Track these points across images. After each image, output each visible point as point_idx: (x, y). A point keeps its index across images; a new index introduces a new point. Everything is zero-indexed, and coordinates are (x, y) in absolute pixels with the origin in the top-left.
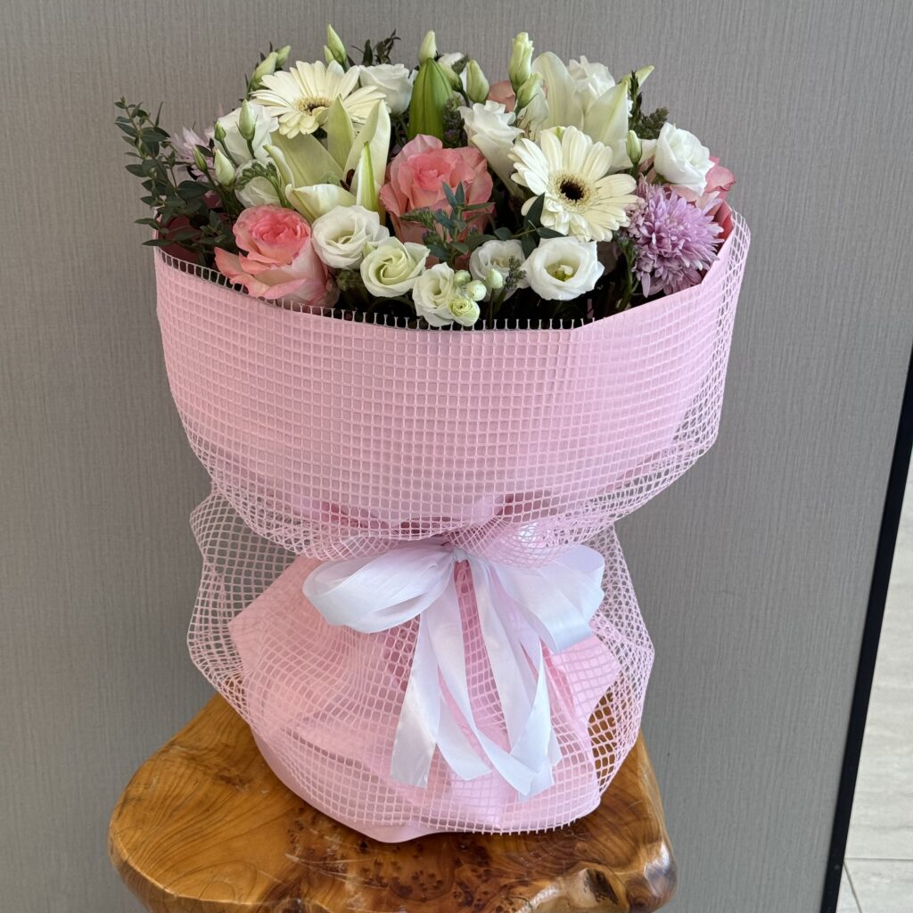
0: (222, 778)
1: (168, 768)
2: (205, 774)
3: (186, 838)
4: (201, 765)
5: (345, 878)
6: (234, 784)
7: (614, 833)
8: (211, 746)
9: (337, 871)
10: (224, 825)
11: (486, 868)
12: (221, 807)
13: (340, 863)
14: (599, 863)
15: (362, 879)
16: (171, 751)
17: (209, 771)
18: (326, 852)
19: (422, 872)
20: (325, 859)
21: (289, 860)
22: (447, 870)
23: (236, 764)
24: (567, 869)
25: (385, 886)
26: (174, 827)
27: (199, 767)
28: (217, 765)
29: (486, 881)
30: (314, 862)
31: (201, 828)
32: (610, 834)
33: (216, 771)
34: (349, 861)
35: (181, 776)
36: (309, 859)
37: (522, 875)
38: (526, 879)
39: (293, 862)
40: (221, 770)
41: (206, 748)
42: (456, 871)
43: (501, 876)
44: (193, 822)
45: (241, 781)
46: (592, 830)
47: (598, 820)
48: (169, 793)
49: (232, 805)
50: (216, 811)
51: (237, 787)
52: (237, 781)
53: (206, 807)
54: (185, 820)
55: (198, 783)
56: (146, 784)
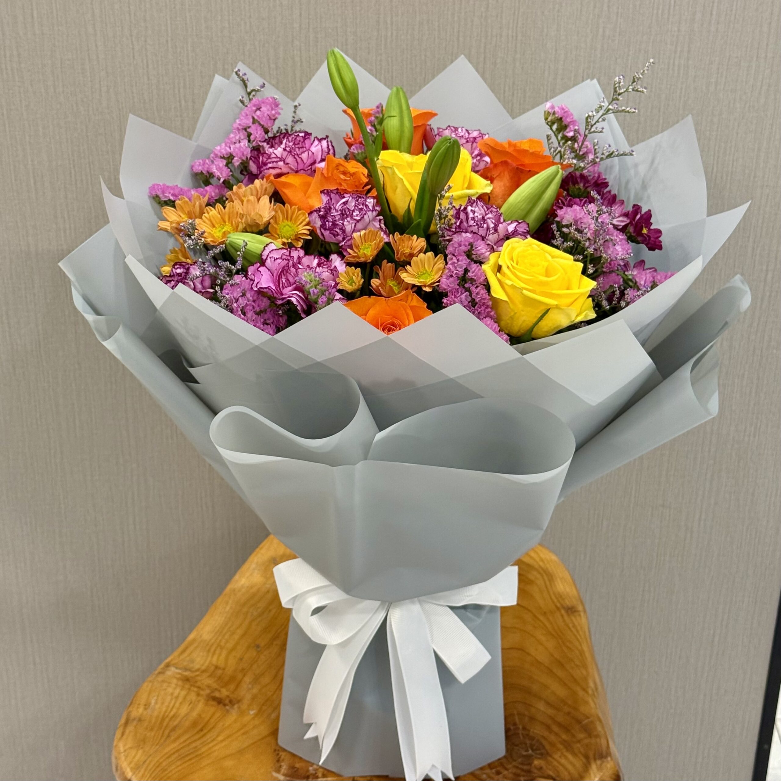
0: (214, 699)
1: (165, 689)
2: (198, 695)
3: (183, 757)
4: (194, 686)
6: (225, 705)
7: (567, 750)
8: (203, 668)
10: (216, 744)
12: (213, 728)
13: (321, 780)
14: (555, 780)
16: (167, 672)
17: (202, 692)
18: (308, 771)
20: (308, 777)
21: (276, 778)
23: (226, 685)
26: (173, 746)
27: (192, 688)
28: (209, 686)
30: (298, 780)
31: (196, 747)
32: (564, 750)
33: (208, 691)
34: (328, 779)
35: (177, 697)
36: (293, 778)
40: (212, 692)
41: (198, 670)
44: (187, 742)
45: (231, 701)
46: (547, 747)
47: (552, 738)
48: (167, 714)
49: (223, 726)
50: (209, 731)
51: (227, 707)
52: (227, 702)
53: (200, 727)
54: (182, 740)
55: (192, 704)
56: (145, 705)
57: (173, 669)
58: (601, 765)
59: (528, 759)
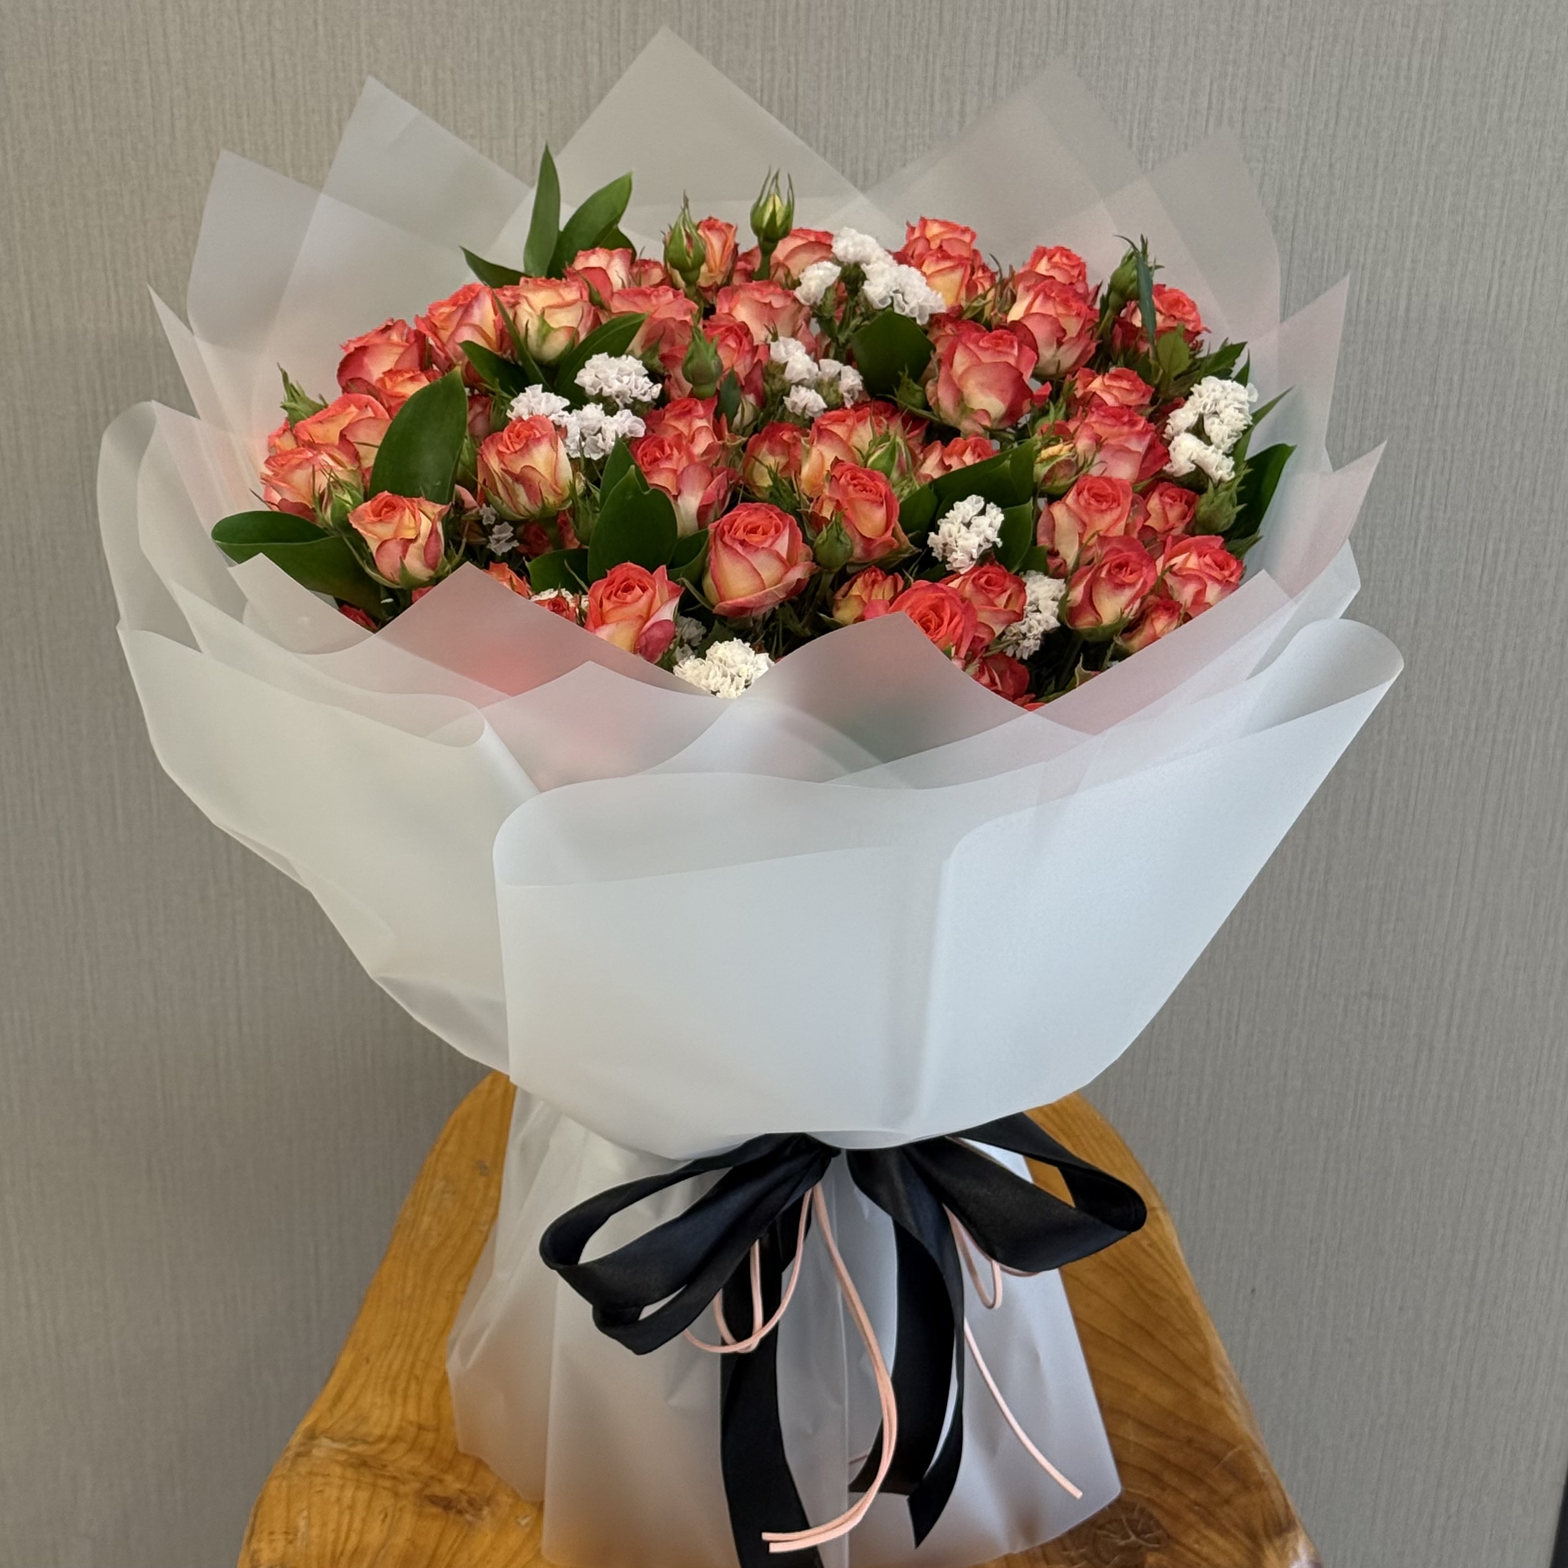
0: (434, 1500)
1: (321, 1491)
2: (396, 1494)
4: (383, 1476)
6: (460, 1512)
7: (1209, 1525)
8: (391, 1432)
16: (315, 1452)
17: (403, 1489)
23: (450, 1466)
27: (380, 1482)
28: (415, 1473)
32: (1201, 1526)
33: (417, 1485)
35: (351, 1508)
40: (426, 1485)
41: (381, 1438)
45: (471, 1503)
46: (1165, 1522)
47: (1170, 1499)
48: (340, 1548)
49: (470, 1559)
51: (468, 1517)
52: (464, 1504)
55: (388, 1520)
56: (286, 1533)
57: (325, 1441)
58: (1284, 1546)
59: (1134, 1555)
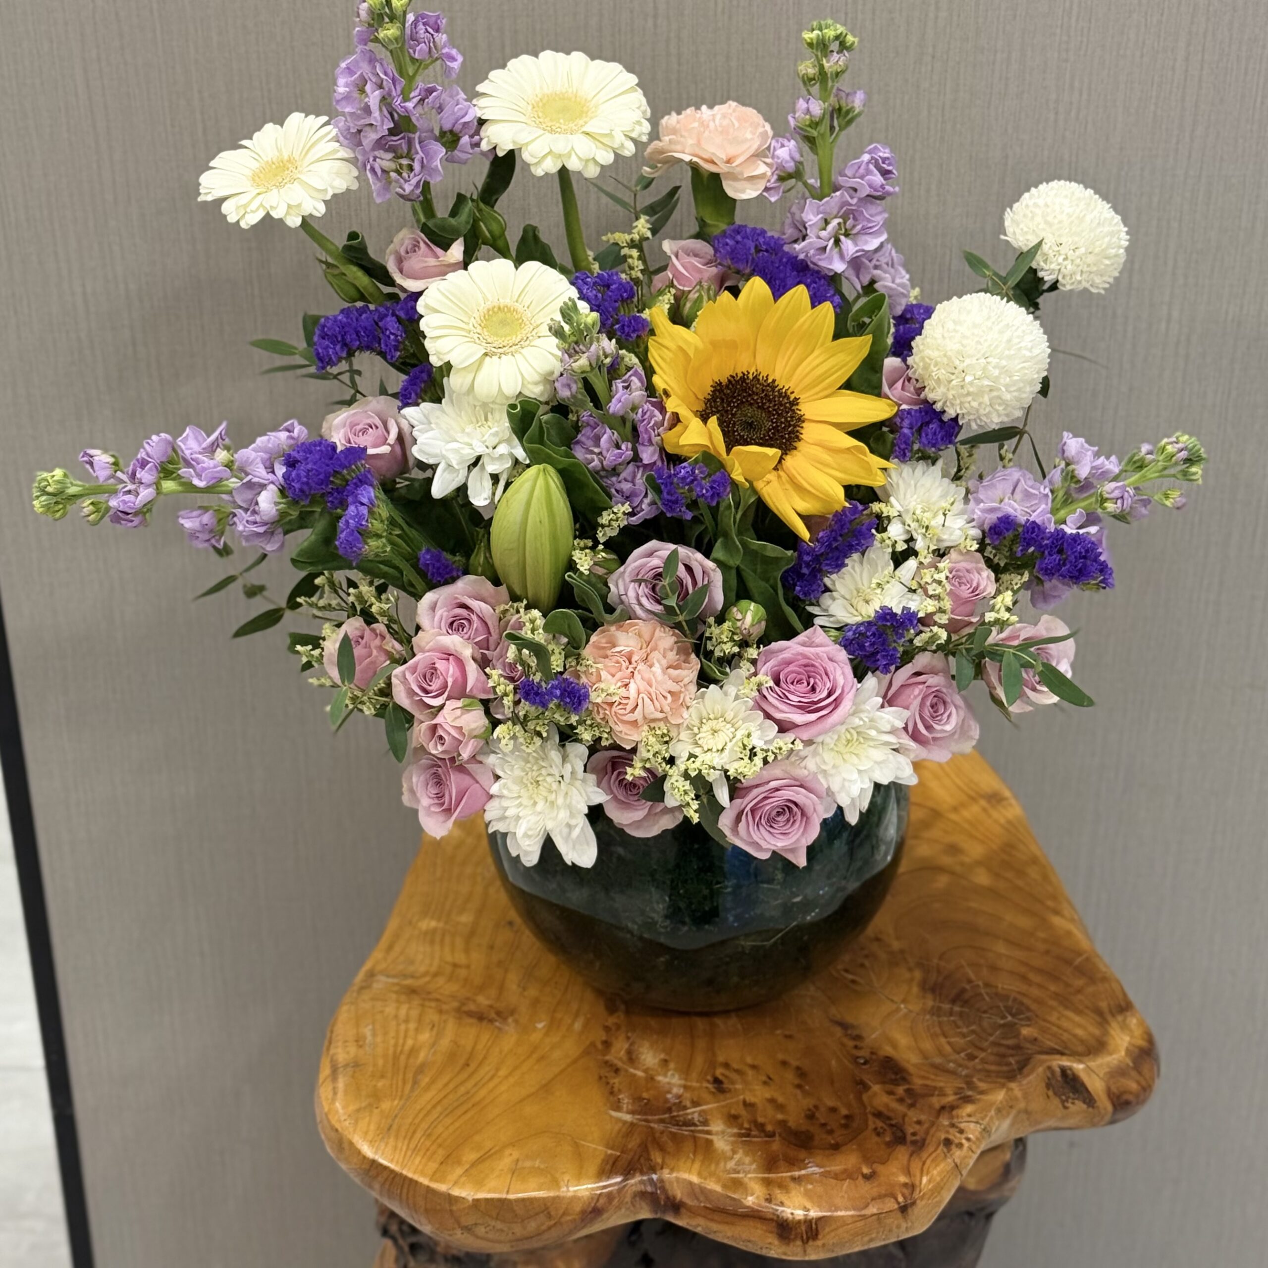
1: (382, 1012)
2: (441, 1012)
3: (452, 1112)
4: (430, 1000)
5: (709, 1133)
6: (491, 1021)
7: (1066, 1008)
8: (434, 969)
9: (695, 1125)
10: (500, 1083)
11: (906, 1087)
12: (485, 1058)
13: (693, 1113)
14: (1062, 1054)
15: (735, 1130)
16: (376, 986)
17: (445, 1007)
18: (666, 1101)
19: (816, 1107)
20: (670, 1110)
21: (618, 1120)
22: (851, 1096)
23: (481, 989)
24: (1021, 1069)
25: (772, 1135)
26: (428, 1096)
27: (427, 1003)
28: (453, 997)
29: (912, 1106)
30: (657, 1117)
31: (468, 1093)
32: (1061, 1009)
33: (455, 1004)
34: (704, 1107)
35: (407, 1021)
36: (646, 1114)
37: (962, 1088)
38: (970, 1093)
39: (625, 1122)
40: (463, 1004)
41: (426, 974)
42: (865, 1097)
43: (932, 1095)
44: (451, 1086)
45: (499, 1013)
46: (1034, 1006)
47: (1035, 992)
48: (399, 1049)
49: (501, 1052)
50: (480, 1064)
51: (497, 1024)
52: (493, 1015)
53: (462, 1061)
54: (440, 1084)
55: (435, 1029)
56: (357, 1041)
57: (382, 978)
58: (1124, 1021)
59: (1011, 1029)
